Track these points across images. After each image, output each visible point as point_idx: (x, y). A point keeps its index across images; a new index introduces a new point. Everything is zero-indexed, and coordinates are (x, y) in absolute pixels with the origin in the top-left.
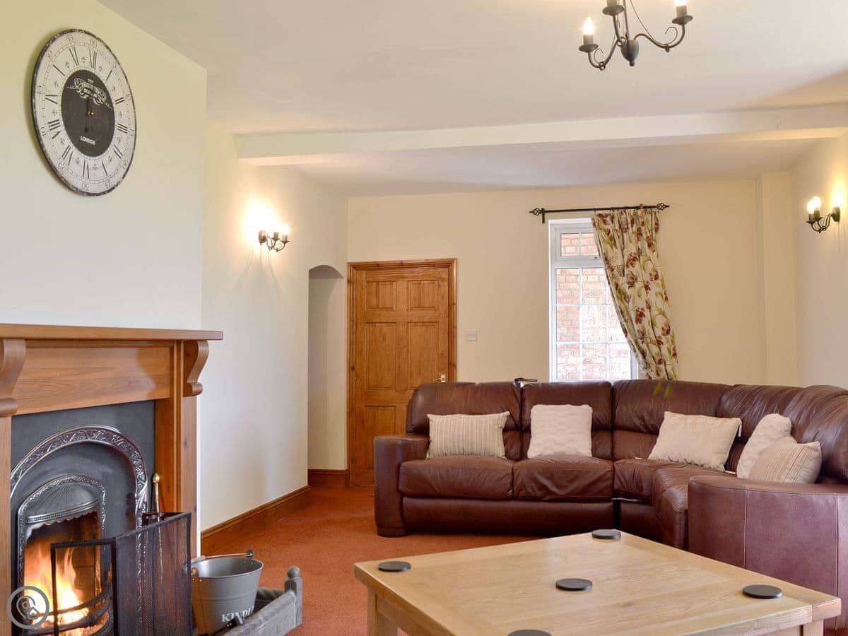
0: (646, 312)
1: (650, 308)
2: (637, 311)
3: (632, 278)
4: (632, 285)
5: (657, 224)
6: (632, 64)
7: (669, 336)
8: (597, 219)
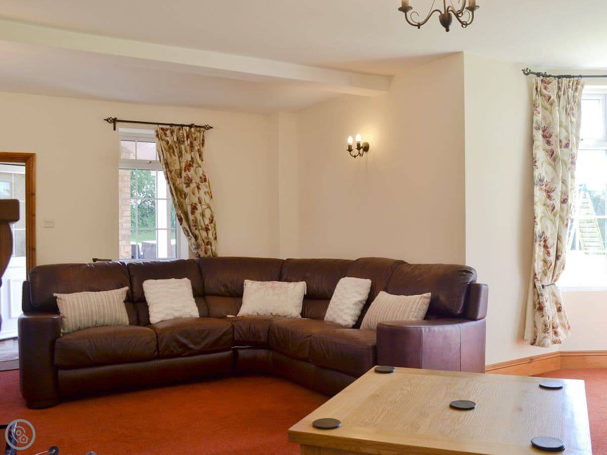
0: (199, 206)
1: (201, 203)
2: (192, 205)
3: (189, 180)
4: (188, 185)
5: (203, 140)
7: (212, 225)
8: (160, 131)
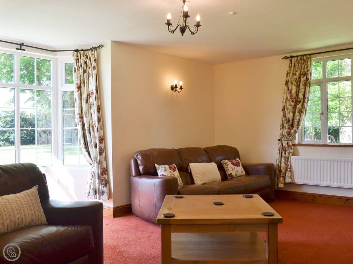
6: (182, 35)
